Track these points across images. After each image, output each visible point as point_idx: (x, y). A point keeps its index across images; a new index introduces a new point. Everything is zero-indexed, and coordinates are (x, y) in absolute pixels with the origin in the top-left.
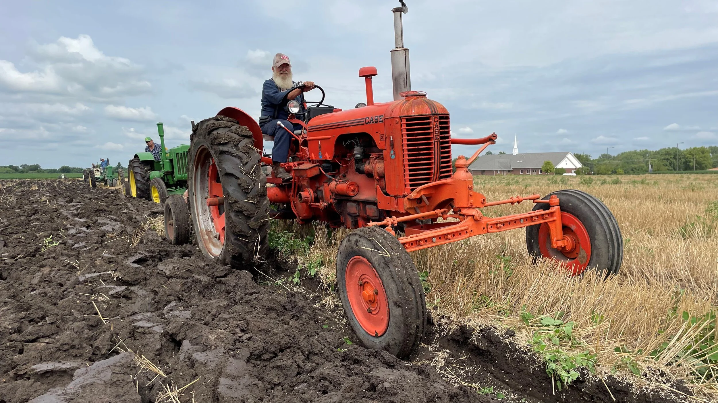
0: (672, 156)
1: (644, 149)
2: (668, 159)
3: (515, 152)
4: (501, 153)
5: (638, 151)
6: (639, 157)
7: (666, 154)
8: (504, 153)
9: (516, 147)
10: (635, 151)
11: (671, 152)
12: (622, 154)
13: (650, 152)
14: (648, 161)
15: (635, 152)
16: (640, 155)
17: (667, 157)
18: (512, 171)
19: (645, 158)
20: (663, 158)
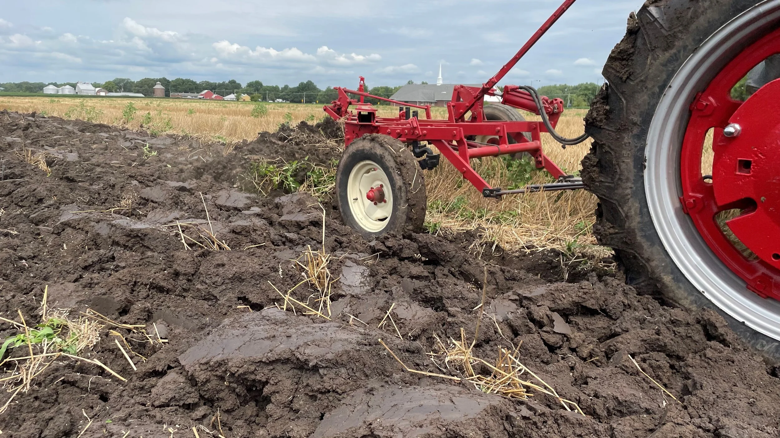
0: (590, 92)
1: (563, 84)
2: (586, 95)
3: (440, 82)
4: (423, 83)
5: (558, 85)
6: (558, 91)
7: (585, 90)
8: (426, 83)
9: (440, 77)
10: (555, 85)
11: (589, 87)
12: (543, 88)
13: (569, 87)
14: (567, 96)
15: (555, 87)
16: (560, 90)
17: (586, 92)
18: (436, 103)
19: (564, 93)
20: (581, 93)
